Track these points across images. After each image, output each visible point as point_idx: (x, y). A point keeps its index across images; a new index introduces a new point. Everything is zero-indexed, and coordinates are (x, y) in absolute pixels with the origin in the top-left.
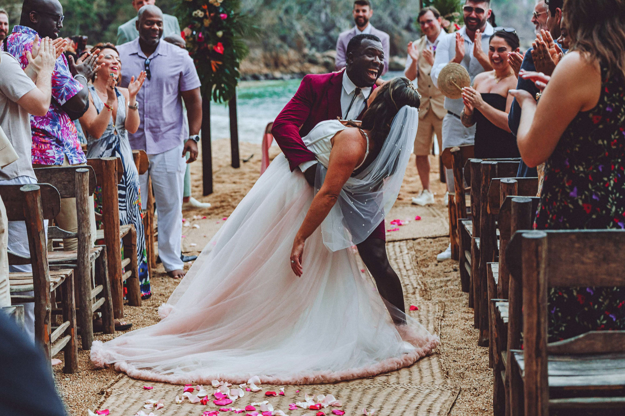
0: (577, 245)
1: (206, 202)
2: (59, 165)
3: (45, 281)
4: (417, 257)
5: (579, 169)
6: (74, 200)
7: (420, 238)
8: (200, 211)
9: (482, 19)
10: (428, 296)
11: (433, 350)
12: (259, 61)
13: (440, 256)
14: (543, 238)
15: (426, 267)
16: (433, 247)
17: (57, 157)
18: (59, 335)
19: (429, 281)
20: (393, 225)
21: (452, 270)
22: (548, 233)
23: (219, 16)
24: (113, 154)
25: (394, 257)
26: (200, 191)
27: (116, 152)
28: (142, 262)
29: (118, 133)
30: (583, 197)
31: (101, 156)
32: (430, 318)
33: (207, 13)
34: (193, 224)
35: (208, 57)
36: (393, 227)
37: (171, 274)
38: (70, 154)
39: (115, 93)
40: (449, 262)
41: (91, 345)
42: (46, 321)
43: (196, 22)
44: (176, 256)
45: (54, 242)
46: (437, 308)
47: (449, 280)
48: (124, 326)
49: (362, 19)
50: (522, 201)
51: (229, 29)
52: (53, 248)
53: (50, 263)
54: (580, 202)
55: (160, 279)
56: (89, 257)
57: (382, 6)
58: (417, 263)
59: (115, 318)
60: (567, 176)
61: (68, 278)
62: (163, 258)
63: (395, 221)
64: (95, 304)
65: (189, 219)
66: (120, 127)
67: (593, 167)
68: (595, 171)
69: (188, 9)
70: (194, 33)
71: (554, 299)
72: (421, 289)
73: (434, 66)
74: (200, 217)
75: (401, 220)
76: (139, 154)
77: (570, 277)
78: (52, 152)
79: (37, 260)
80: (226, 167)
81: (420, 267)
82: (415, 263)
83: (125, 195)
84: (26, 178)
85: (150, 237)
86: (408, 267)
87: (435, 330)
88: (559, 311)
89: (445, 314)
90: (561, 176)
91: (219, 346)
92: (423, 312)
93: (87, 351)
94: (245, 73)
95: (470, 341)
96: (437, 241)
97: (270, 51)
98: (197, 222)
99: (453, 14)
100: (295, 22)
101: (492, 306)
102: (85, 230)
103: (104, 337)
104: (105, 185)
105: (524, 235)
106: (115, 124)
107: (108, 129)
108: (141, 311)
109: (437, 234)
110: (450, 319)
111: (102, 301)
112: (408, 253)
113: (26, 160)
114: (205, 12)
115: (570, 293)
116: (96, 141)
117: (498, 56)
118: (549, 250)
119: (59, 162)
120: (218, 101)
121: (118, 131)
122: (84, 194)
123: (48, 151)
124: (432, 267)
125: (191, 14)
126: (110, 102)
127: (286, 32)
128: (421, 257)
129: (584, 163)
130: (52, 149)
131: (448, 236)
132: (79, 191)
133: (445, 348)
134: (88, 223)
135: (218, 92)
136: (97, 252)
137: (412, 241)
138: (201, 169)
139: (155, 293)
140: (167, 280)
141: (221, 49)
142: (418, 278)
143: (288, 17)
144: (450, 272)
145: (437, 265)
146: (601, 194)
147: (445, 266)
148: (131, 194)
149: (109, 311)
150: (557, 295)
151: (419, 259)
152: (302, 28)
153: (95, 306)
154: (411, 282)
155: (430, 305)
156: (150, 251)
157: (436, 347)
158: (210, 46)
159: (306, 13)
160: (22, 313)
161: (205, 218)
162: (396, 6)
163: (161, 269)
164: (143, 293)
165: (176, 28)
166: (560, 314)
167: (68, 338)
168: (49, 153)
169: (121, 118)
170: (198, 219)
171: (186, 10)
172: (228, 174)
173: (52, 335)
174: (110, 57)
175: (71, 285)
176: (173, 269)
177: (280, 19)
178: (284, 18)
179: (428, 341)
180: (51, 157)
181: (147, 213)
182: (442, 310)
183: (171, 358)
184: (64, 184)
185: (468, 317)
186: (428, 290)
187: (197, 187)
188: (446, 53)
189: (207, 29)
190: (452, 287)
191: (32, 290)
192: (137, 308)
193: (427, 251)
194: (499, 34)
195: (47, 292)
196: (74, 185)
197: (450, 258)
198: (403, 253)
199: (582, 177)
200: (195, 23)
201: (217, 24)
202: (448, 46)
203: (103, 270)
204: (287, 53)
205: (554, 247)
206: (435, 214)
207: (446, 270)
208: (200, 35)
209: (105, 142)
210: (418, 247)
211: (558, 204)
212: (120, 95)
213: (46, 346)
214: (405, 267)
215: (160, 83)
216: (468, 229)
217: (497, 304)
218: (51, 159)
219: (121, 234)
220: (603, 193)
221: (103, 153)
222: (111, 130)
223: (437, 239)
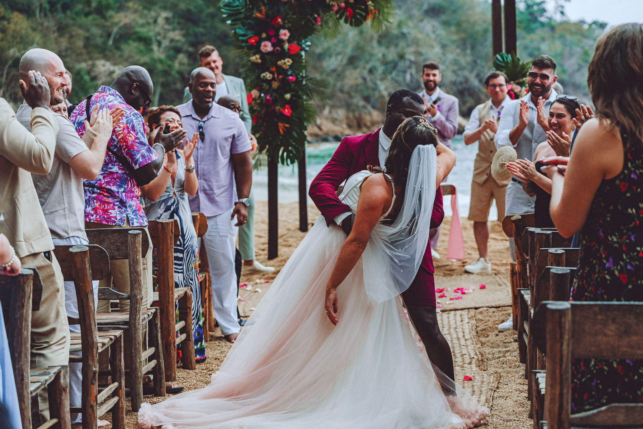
0: (600, 317)
1: (270, 266)
2: (120, 226)
3: (93, 342)
4: (477, 327)
5: (613, 239)
6: (127, 261)
7: (483, 307)
8: (263, 275)
9: (546, 86)
10: (484, 367)
11: (482, 422)
12: (341, 121)
13: (501, 326)
14: (567, 309)
15: (486, 337)
16: (495, 316)
17: (119, 218)
18: (106, 396)
19: (487, 352)
20: (456, 294)
21: (512, 340)
22: (572, 305)
23: (287, 78)
24: (172, 216)
25: (455, 326)
26: (265, 255)
27: (175, 214)
28: (197, 326)
29: (177, 195)
30: (619, 268)
31: (159, 218)
32: (483, 389)
33: (276, 76)
34: (255, 288)
35: (276, 120)
36: (455, 295)
37: (228, 338)
38: (131, 216)
39: (175, 155)
40: (510, 332)
41: (140, 407)
42: (93, 381)
43: (265, 84)
44: (234, 319)
45: (112, 303)
46: (492, 378)
47: (509, 351)
48: (175, 389)
49: (432, 83)
50: (560, 272)
51: (297, 92)
52: (111, 309)
53: (98, 324)
54: (616, 273)
55: (217, 342)
56: (141, 319)
57: (469, 67)
58: (477, 333)
59: (167, 380)
60: (602, 247)
61: (117, 340)
62: (221, 321)
63: (458, 289)
64: (146, 366)
65: (251, 283)
66: (179, 189)
67: (626, 237)
68: (628, 241)
69: (257, 71)
70: (262, 95)
71: (595, 371)
72: (478, 359)
73: (498, 132)
74: (263, 281)
75: (464, 288)
76: (199, 217)
77: (593, 349)
78: (114, 213)
79: (85, 321)
80: (294, 231)
81: (479, 337)
82: (474, 333)
83: (183, 258)
84: (78, 240)
85: (207, 300)
86: (467, 337)
87: (487, 401)
88: (600, 384)
89: (499, 386)
90: (597, 247)
91: (262, 410)
92: (477, 382)
93: (136, 413)
94: (327, 134)
95: (521, 413)
96: (501, 311)
97: (354, 111)
98: (259, 286)
99: (524, 79)
100: (379, 83)
101: (534, 376)
102: (137, 292)
103: (155, 399)
104: (161, 247)
105: (549, 306)
106: (173, 187)
107: (166, 192)
108: (194, 374)
109: (501, 303)
110: (503, 391)
111: (153, 363)
112: (468, 323)
113: (77, 221)
114: (273, 74)
115: (610, 365)
116: (153, 202)
117: (556, 122)
118: (574, 322)
119: (120, 223)
120: (285, 163)
121: (177, 194)
122: (137, 255)
123: (110, 211)
124: (492, 337)
125: (259, 75)
126: (169, 164)
127: (370, 92)
128: (481, 326)
129: (617, 234)
130: (115, 209)
131: (511, 306)
132: (131, 253)
133: (494, 420)
134: (140, 285)
135: (285, 154)
136: (150, 313)
137: (474, 310)
138: (267, 232)
139: (210, 356)
140: (223, 344)
141: (289, 112)
142: (476, 348)
143: (372, 77)
144: (511, 342)
145: (497, 335)
146: (635, 264)
147: (506, 336)
148: (189, 257)
149: (161, 373)
150: (597, 368)
151: (479, 329)
152: (386, 89)
153: (146, 368)
154: (468, 352)
155: (485, 375)
156: (207, 315)
157: (485, 418)
158: (278, 108)
159: (391, 73)
160: (67, 373)
161: (267, 282)
162: (483, 67)
163: (218, 333)
164: (198, 357)
165: (242, 90)
166: (601, 387)
167: (116, 399)
168: (111, 213)
169: (180, 181)
170: (260, 283)
171: (254, 72)
172: (296, 237)
173: (98, 396)
174: (171, 120)
175: (121, 347)
176: (231, 333)
177: (364, 79)
178: (368, 78)
179: (477, 412)
180: (113, 217)
181: (205, 276)
182: (497, 381)
183: (219, 421)
184: (117, 245)
185: (523, 388)
186: (485, 360)
187: (263, 250)
188: (511, 119)
189: (275, 91)
190: (510, 358)
191: (80, 351)
192: (191, 371)
193: (489, 320)
194: (560, 101)
195: (95, 352)
196: (127, 247)
197: (512, 328)
198: (464, 322)
199: (616, 247)
200: (263, 86)
201: (285, 86)
202: (513, 112)
203: (155, 332)
204: (370, 114)
205: (578, 318)
206: (501, 282)
207: (506, 341)
208: (268, 98)
209: (163, 204)
210: (480, 317)
211: (596, 276)
212: (179, 157)
213: (92, 407)
214: (464, 336)
215: (214, 144)
216: (527, 299)
217: (538, 375)
218: (113, 219)
219: (176, 296)
220: (637, 263)
221: (161, 215)
222: (169, 192)
223: (500, 309)
